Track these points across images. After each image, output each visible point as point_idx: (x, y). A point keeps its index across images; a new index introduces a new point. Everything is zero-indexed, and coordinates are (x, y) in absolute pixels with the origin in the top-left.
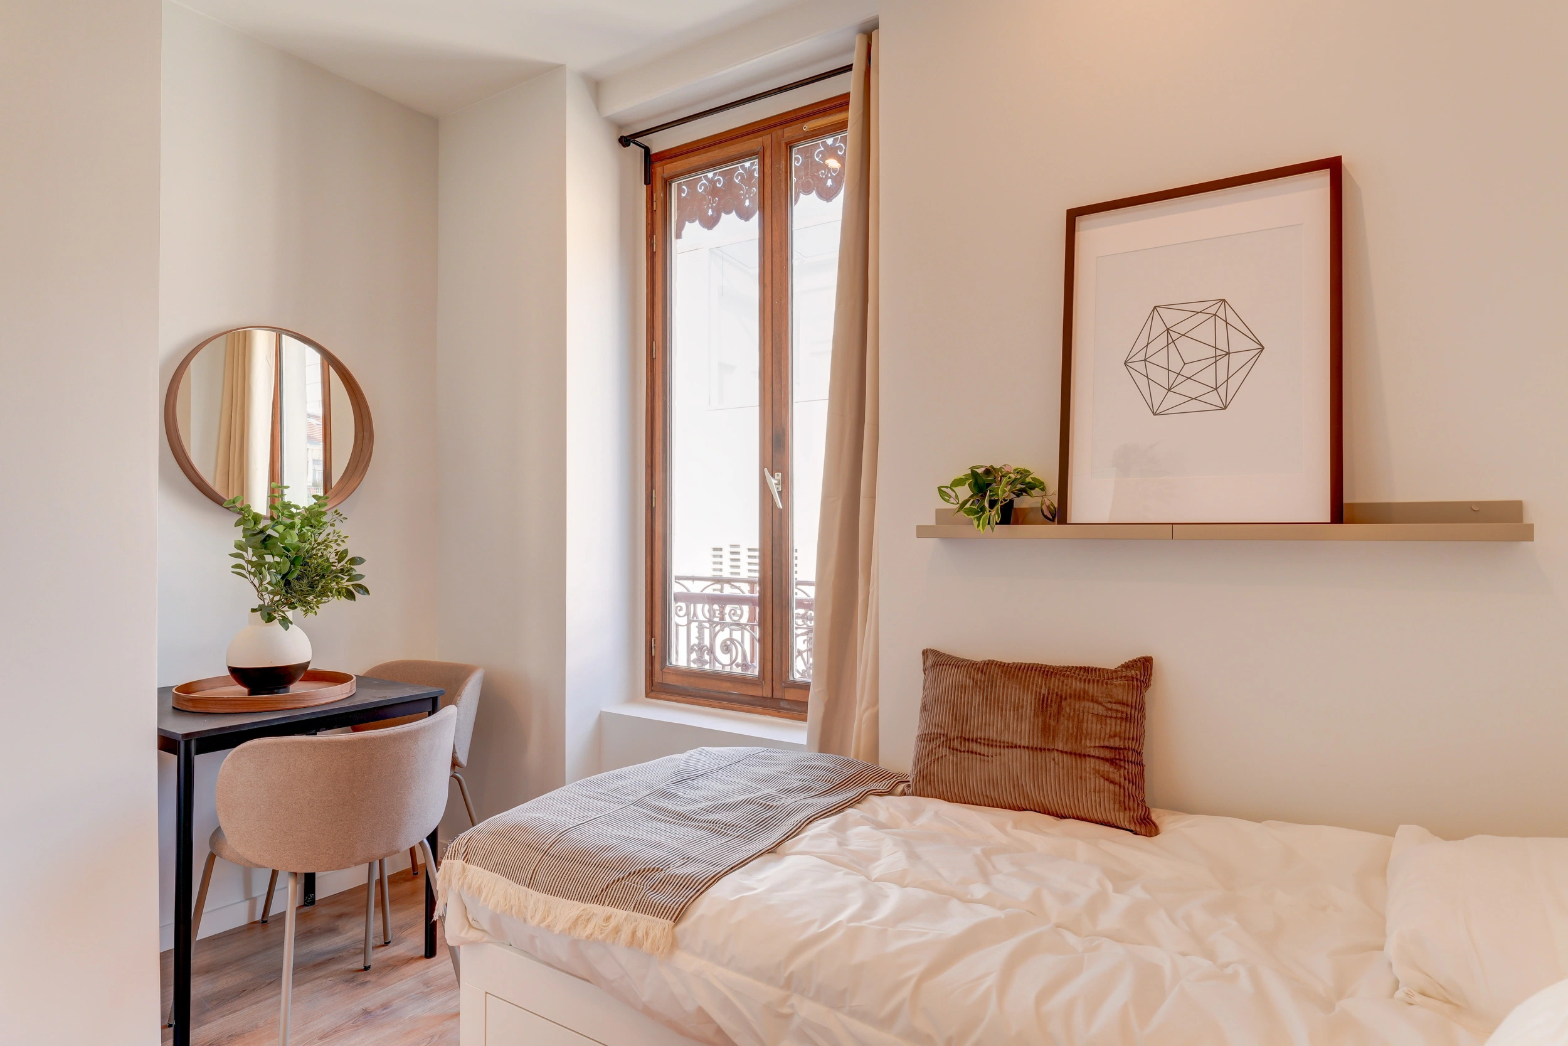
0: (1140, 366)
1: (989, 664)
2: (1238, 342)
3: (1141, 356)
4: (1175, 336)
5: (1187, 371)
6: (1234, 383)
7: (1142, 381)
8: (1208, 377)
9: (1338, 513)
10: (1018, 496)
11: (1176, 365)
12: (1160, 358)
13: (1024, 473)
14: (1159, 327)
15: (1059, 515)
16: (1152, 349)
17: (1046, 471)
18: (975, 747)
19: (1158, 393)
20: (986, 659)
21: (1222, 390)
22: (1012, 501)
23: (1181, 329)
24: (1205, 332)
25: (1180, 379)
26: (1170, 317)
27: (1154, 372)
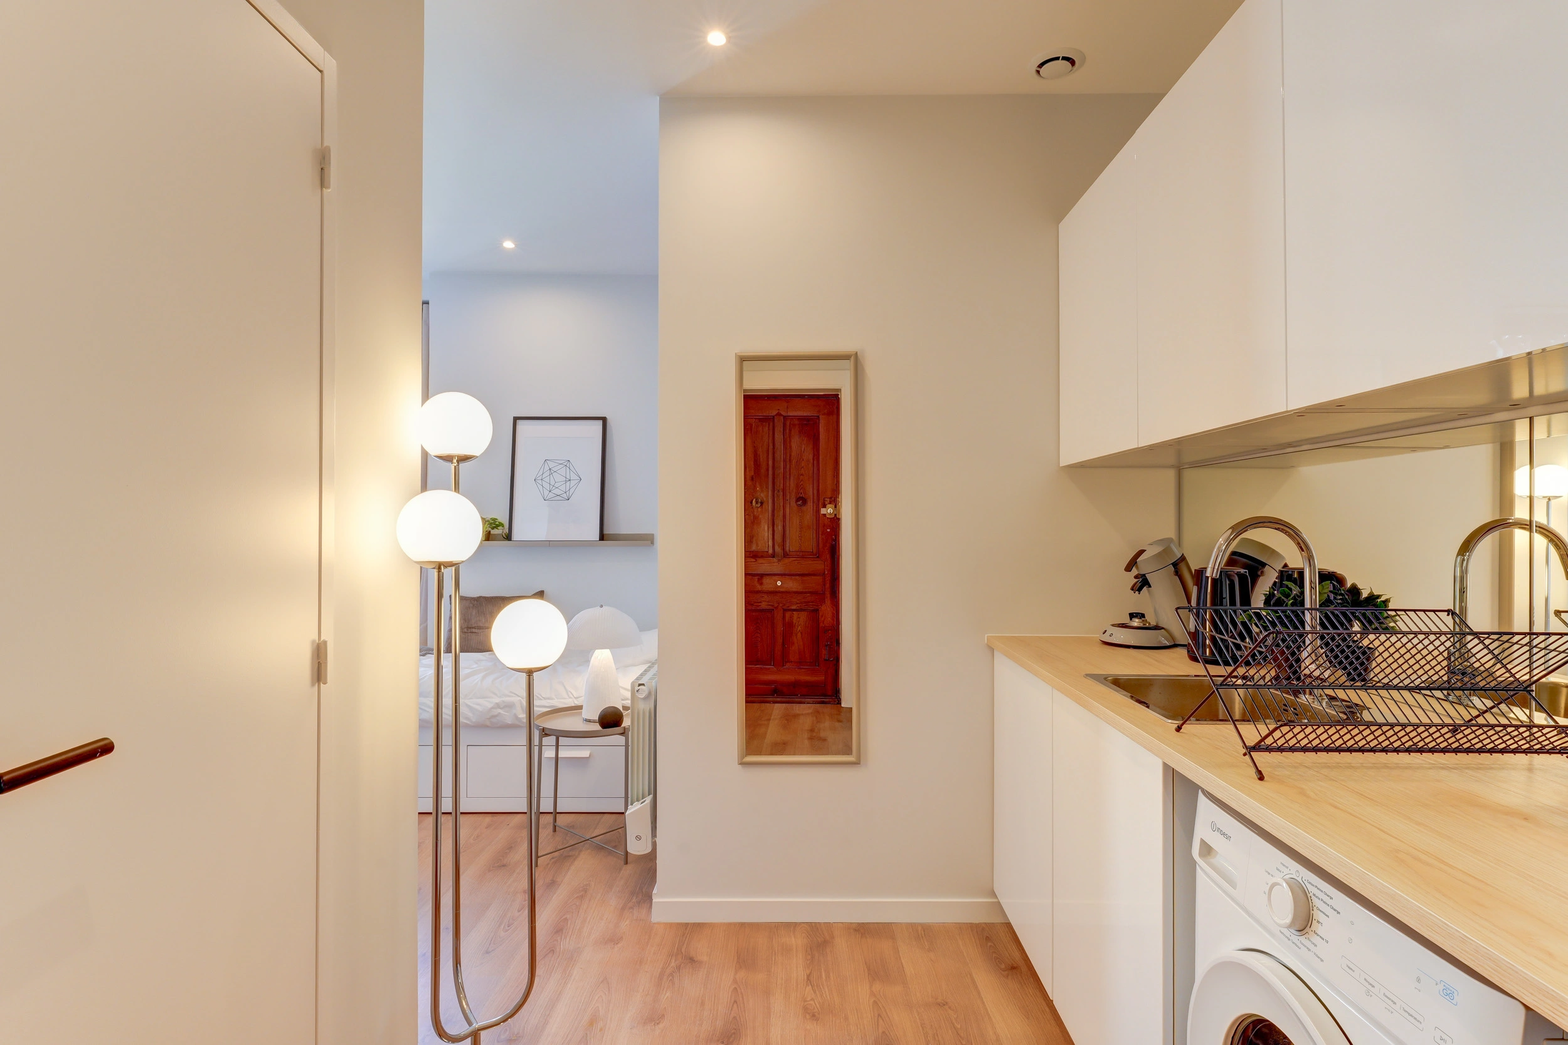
0: (540, 482)
1: (480, 597)
2: (573, 477)
3: (540, 478)
4: (552, 472)
5: (556, 485)
6: (572, 491)
7: (541, 487)
8: (563, 488)
9: (602, 537)
10: (493, 529)
11: (552, 483)
12: (546, 479)
13: (494, 520)
14: (547, 468)
15: (508, 537)
16: (544, 476)
17: (503, 518)
18: (474, 630)
19: (546, 492)
20: (478, 596)
21: (568, 493)
22: (490, 532)
23: (555, 469)
24: (563, 471)
25: (554, 488)
26: (551, 465)
27: (545, 485)
